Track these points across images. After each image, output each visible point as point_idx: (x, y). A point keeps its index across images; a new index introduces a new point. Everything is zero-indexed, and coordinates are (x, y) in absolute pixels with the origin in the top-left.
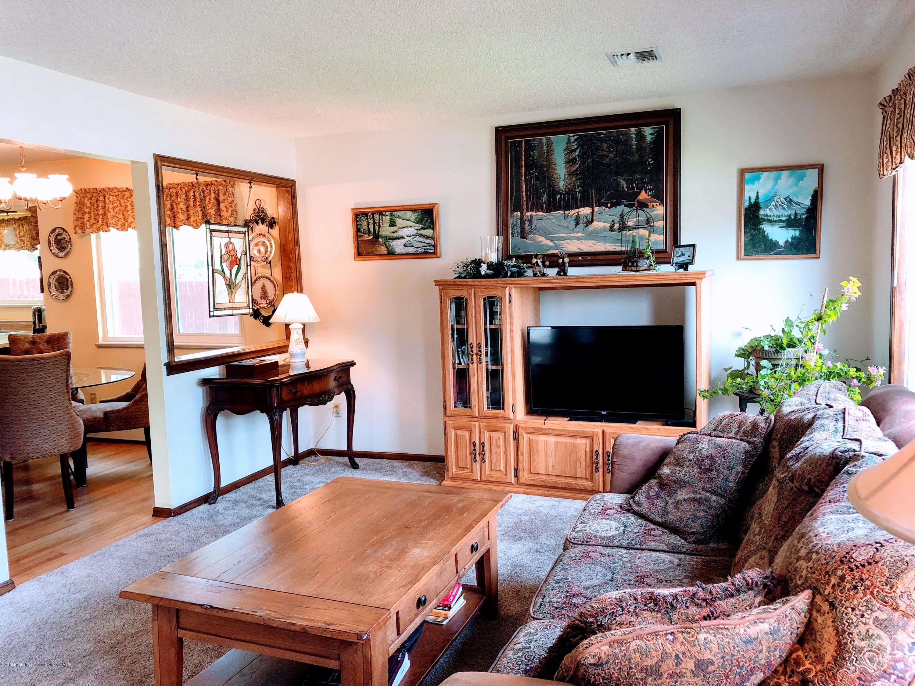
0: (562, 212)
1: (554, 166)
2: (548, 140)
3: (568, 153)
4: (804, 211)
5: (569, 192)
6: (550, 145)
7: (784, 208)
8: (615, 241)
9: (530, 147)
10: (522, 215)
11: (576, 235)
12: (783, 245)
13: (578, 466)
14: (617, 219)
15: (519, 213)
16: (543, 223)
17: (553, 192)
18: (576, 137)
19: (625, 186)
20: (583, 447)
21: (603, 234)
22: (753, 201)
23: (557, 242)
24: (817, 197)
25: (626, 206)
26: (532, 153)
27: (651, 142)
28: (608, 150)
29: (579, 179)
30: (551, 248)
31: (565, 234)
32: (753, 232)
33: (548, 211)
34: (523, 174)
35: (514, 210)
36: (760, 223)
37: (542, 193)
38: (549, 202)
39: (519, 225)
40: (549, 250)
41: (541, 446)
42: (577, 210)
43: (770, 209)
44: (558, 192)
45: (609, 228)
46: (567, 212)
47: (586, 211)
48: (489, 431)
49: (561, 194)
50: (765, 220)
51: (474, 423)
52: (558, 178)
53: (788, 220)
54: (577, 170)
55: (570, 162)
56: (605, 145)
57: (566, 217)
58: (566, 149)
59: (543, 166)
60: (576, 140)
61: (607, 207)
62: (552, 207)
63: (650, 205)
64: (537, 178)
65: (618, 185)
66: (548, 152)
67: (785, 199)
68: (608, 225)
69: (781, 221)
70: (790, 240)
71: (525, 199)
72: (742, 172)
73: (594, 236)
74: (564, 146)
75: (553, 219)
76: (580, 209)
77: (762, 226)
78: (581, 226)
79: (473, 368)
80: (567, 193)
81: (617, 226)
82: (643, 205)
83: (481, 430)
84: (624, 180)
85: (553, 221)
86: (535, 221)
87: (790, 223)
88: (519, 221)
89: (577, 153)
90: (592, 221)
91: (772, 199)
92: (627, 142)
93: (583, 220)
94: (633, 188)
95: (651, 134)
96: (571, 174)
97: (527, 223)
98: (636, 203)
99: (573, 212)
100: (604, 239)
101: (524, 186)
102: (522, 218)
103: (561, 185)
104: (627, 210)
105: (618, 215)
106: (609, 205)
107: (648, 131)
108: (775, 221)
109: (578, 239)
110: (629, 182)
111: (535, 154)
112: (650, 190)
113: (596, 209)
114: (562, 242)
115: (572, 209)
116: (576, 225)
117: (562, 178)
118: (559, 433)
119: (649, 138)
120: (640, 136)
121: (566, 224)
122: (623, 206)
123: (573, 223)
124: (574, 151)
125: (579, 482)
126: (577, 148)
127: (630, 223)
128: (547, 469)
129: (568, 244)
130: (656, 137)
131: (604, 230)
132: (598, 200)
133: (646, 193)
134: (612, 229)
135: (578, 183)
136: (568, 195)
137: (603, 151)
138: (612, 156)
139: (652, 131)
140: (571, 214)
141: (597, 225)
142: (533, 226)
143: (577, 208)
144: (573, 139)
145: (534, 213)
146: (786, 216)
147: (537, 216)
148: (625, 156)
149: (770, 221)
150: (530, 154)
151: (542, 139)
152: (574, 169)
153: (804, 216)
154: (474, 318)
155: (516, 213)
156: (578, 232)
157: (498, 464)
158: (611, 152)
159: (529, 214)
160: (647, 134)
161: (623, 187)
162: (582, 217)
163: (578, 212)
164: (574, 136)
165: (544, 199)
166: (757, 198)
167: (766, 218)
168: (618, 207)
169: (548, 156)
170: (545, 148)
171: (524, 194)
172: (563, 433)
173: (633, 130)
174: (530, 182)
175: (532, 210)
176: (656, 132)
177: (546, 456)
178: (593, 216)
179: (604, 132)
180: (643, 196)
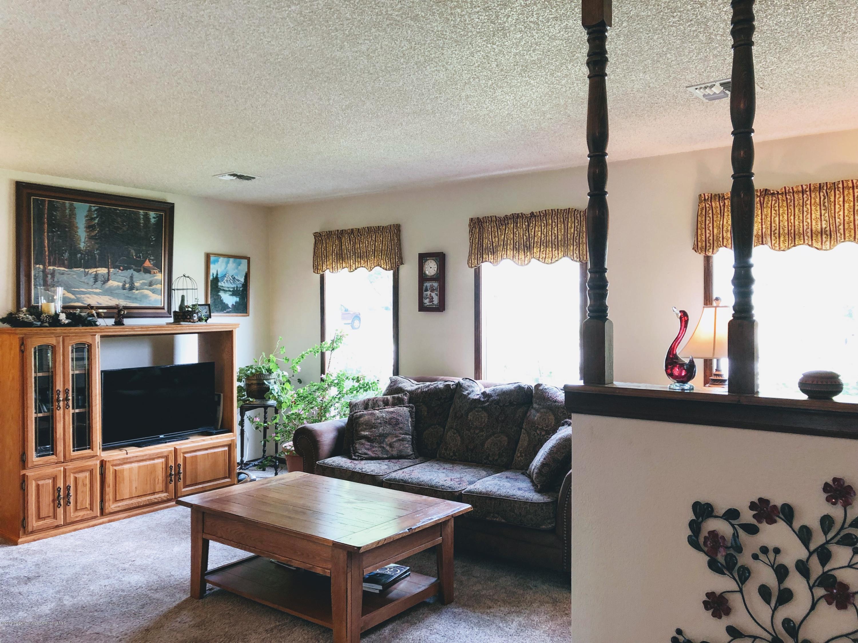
0: (82, 270)
1: (75, 229)
2: (71, 205)
3: (89, 220)
4: (241, 285)
5: (89, 253)
6: (72, 209)
7: (231, 283)
8: (128, 298)
9: (52, 207)
10: (45, 268)
11: (95, 290)
12: (231, 307)
13: (156, 482)
14: (128, 280)
15: (41, 266)
16: (65, 277)
17: (74, 250)
18: (96, 208)
19: (134, 254)
20: (161, 466)
21: (117, 291)
22: (215, 276)
23: (78, 296)
24: (247, 276)
25: (134, 270)
26: (55, 213)
27: (154, 224)
28: (121, 223)
29: (96, 243)
30: (72, 300)
31: (86, 289)
32: (215, 297)
33: (70, 267)
34: (46, 231)
35: (36, 263)
36: (219, 292)
37: (63, 250)
38: (70, 259)
39: (42, 278)
40: (70, 302)
41: (126, 474)
42: (95, 269)
43: (224, 283)
44: (79, 251)
45: (121, 287)
46: (87, 270)
47: (103, 271)
48: (74, 473)
49: (82, 254)
50: (221, 289)
51: (59, 469)
52: (79, 239)
53: (233, 291)
54: (96, 235)
55: (90, 227)
56: (119, 219)
57: (86, 274)
58: (87, 216)
59: (66, 227)
60: (96, 210)
61: (120, 269)
62: (72, 264)
63: (152, 271)
64: (59, 237)
65: (129, 252)
66: (70, 215)
67: (232, 276)
68: (121, 284)
69: (230, 291)
70: (234, 304)
71: (47, 253)
72: (208, 256)
73: (110, 292)
74: (85, 213)
75: (74, 275)
76: (98, 269)
77: (220, 294)
78: (99, 283)
79: (60, 414)
80: (87, 253)
81: (127, 286)
82: (147, 271)
83: (67, 474)
84: (134, 249)
85: (75, 276)
86: (57, 276)
87: (235, 293)
88: (41, 274)
89: (96, 221)
90: (108, 280)
91: (225, 276)
92: (136, 220)
93: (100, 278)
94: (140, 257)
95: (154, 218)
96: (91, 238)
97: (49, 276)
98: (142, 269)
99: (92, 271)
100: (118, 296)
101: (46, 241)
102: (44, 271)
103: (82, 246)
104: (135, 273)
105: (129, 277)
106: (122, 268)
107: (152, 214)
108: (226, 291)
109: (96, 294)
110: (138, 252)
111: (58, 214)
112: (153, 260)
113: (112, 270)
114: (83, 296)
115: (90, 267)
116: (95, 282)
117: (83, 240)
118: (141, 458)
119: (153, 221)
120: (147, 217)
121: (86, 281)
122: (132, 270)
123: (92, 280)
124: (94, 219)
125: (157, 496)
126: (97, 217)
127: (137, 284)
128: (131, 493)
129: (88, 298)
130: (157, 221)
131: (118, 287)
132: (112, 263)
133: (149, 262)
134: (124, 288)
135: (97, 246)
136: (88, 255)
137: (118, 223)
138: (125, 229)
139: (154, 216)
140: (90, 272)
141: (112, 283)
142: (56, 280)
143: (96, 267)
144: (93, 209)
145: (56, 268)
146: (232, 288)
147: (59, 271)
148: (134, 231)
149: (224, 290)
150: (53, 214)
151: (65, 203)
152: (93, 234)
153: (241, 289)
154: (61, 365)
155: (38, 266)
156: (96, 288)
157: (84, 502)
158: (124, 226)
159: (51, 268)
160: (151, 217)
161: (133, 256)
162: (99, 276)
163: (96, 271)
164: (94, 206)
165: (66, 255)
166: (217, 274)
167: (222, 288)
168: (129, 270)
169: (70, 218)
170: (67, 211)
171: (46, 249)
172: (145, 458)
173: (141, 212)
174: (53, 239)
175: (54, 265)
176: (157, 217)
177: (131, 481)
178: (109, 275)
179: (120, 208)
180: (147, 264)
